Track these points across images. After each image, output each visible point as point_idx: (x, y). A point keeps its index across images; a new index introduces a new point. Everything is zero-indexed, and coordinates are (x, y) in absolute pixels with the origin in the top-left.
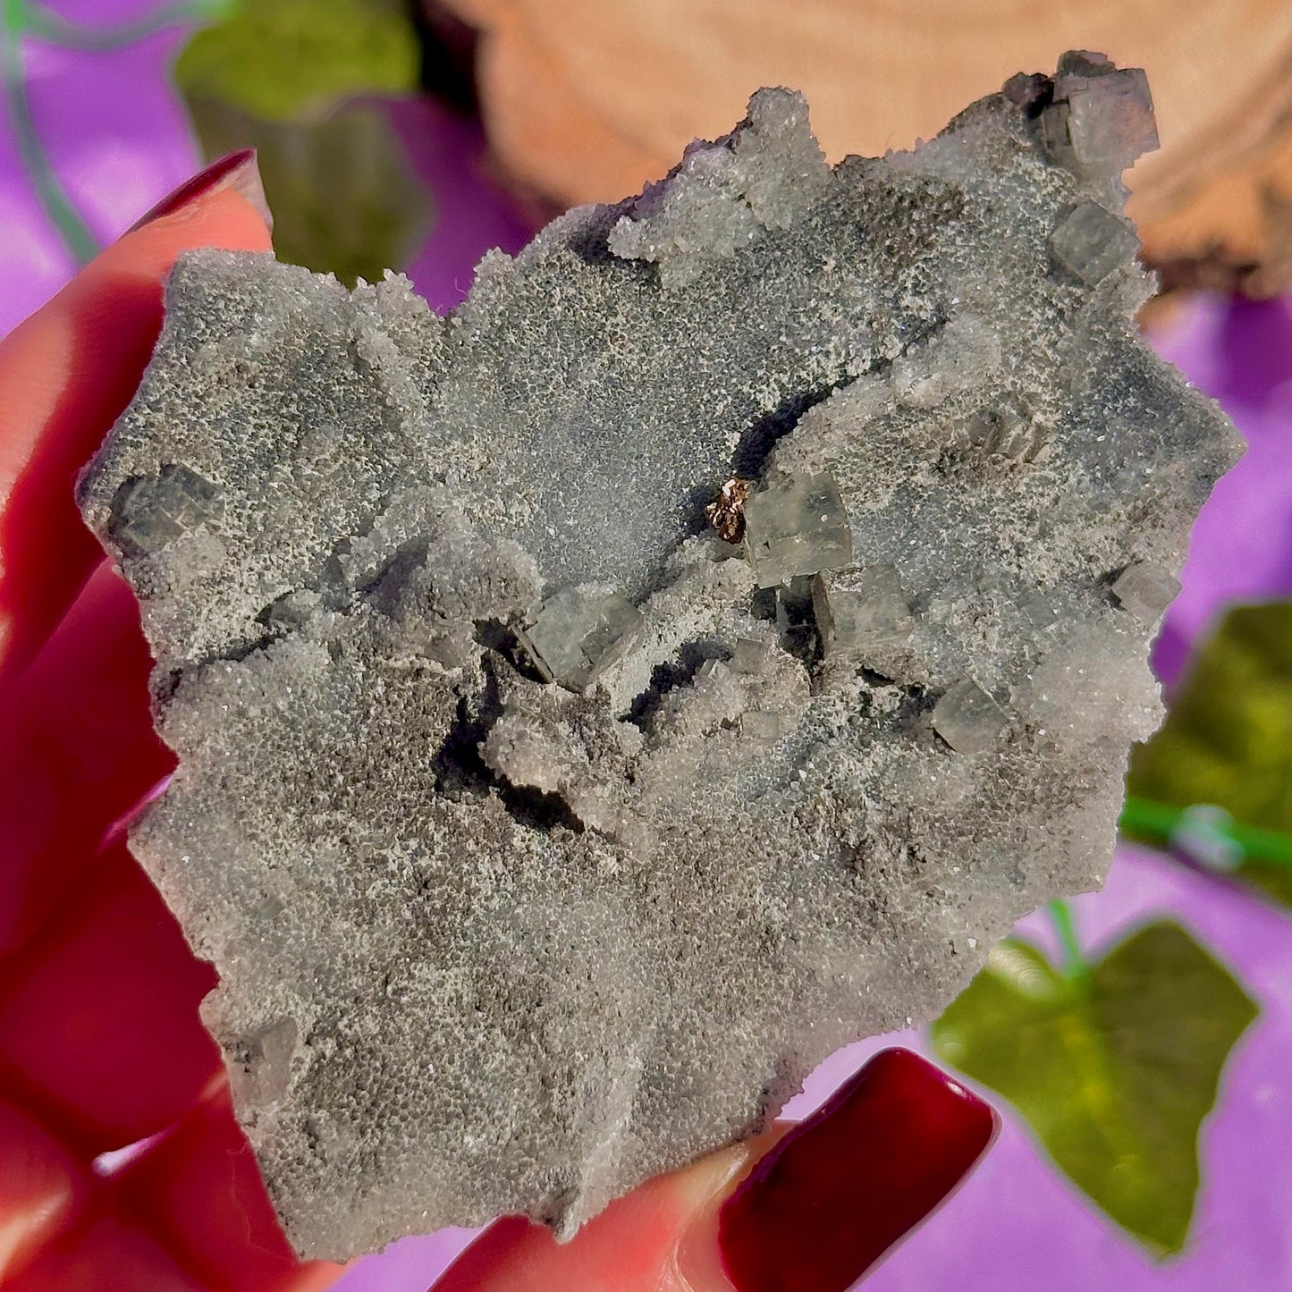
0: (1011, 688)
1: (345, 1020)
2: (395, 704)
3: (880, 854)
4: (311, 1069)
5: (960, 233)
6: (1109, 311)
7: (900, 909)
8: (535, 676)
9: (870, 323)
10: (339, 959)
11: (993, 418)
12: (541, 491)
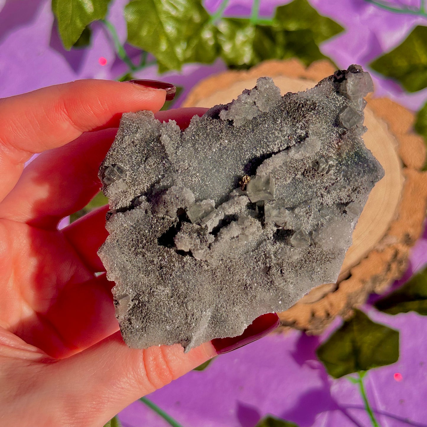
1: (141, 297)
2: (158, 225)
3: (274, 270)
4: (133, 307)
5: (314, 114)
7: (277, 284)
8: (190, 222)
9: (288, 136)
10: (140, 283)
11: (317, 163)
12: (201, 175)
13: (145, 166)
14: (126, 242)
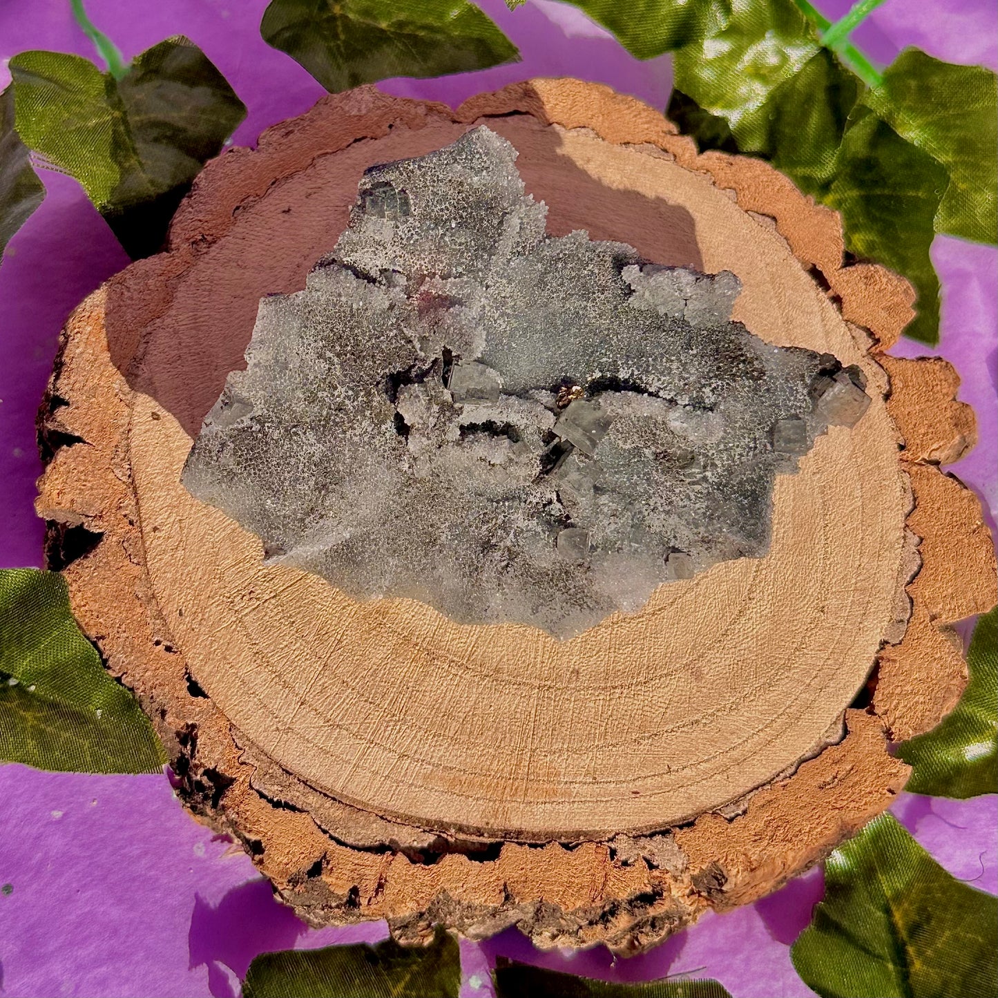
0: (599, 550)
1: (269, 425)
2: (392, 344)
3: (497, 555)
4: (243, 428)
5: (749, 387)
6: (770, 465)
7: (484, 579)
8: (446, 382)
9: (686, 384)
10: (288, 404)
11: (693, 458)
12: (515, 325)
13: (444, 235)
14: (320, 323)
